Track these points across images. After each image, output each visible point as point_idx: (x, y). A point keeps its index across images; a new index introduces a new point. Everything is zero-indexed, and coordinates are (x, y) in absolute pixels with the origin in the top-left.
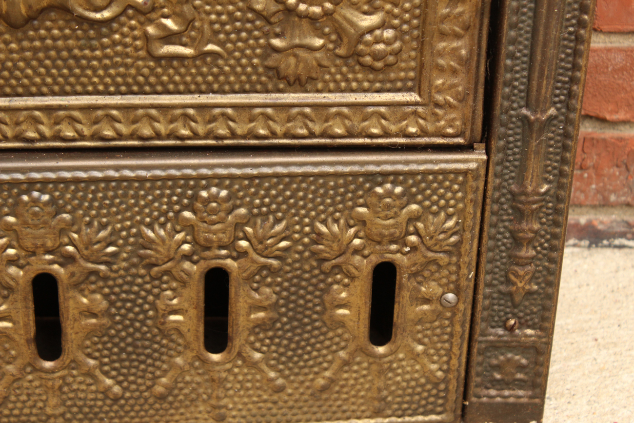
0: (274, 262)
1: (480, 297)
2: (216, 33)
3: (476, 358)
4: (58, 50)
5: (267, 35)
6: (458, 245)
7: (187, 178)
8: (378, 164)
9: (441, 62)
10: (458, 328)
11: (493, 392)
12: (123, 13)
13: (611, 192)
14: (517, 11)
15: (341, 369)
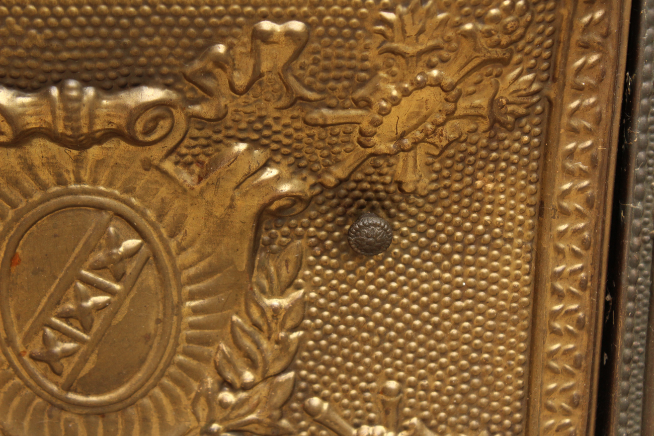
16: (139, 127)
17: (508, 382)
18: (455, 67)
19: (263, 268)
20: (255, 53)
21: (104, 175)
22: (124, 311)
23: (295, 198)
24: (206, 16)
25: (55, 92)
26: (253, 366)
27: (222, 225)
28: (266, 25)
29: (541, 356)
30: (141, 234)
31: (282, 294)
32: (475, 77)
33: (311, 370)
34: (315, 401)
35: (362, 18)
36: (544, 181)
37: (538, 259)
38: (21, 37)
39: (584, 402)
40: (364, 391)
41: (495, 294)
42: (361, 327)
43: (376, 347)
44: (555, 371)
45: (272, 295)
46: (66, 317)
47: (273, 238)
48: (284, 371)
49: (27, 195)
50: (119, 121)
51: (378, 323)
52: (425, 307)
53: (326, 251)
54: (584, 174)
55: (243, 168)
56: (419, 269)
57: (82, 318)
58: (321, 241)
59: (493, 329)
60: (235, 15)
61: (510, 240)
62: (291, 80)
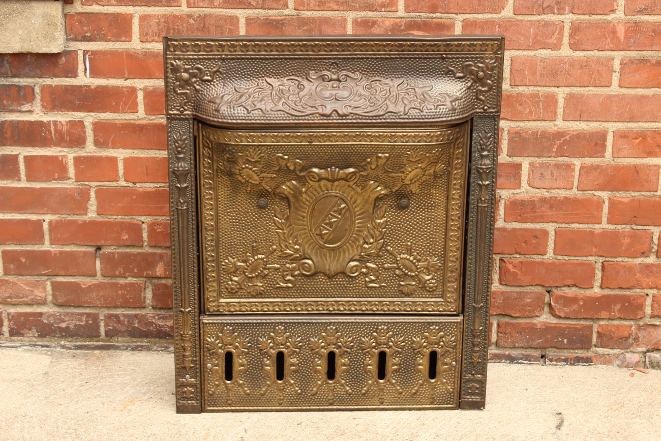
0: (400, 350)
1: (463, 363)
2: (385, 280)
3: (463, 385)
4: (341, 285)
5: (399, 281)
6: (455, 346)
7: (375, 323)
8: (431, 319)
9: (449, 289)
10: (457, 374)
11: (468, 397)
12: (359, 274)
13: (516, 342)
14: (470, 275)
15: (420, 387)
16: (348, 177)
17: (440, 243)
18: (424, 164)
19: (376, 212)
20: (377, 161)
21: (338, 188)
22: (341, 223)
23: (385, 195)
24: (366, 153)
25: (329, 169)
26: (373, 238)
27: (366, 201)
28: (380, 155)
29: (448, 236)
30: (346, 203)
31: (381, 219)
32: (430, 166)
33: (388, 239)
34: (389, 248)
35: (403, 153)
36: (448, 191)
37: (447, 211)
38: (323, 157)
39: (460, 249)
40: (402, 245)
41: (436, 220)
42: (401, 228)
43: (405, 233)
44: (452, 240)
45: (378, 219)
46: (326, 224)
47: (379, 205)
48: (381, 239)
49: (319, 193)
50: (344, 176)
51: (406, 227)
52: (418, 223)
53: (392, 208)
54: (458, 189)
55: (372, 188)
56: (416, 213)
57: (331, 224)
58: (391, 205)
59: (436, 229)
60: (373, 152)
61: (440, 206)
62: (385, 167)
